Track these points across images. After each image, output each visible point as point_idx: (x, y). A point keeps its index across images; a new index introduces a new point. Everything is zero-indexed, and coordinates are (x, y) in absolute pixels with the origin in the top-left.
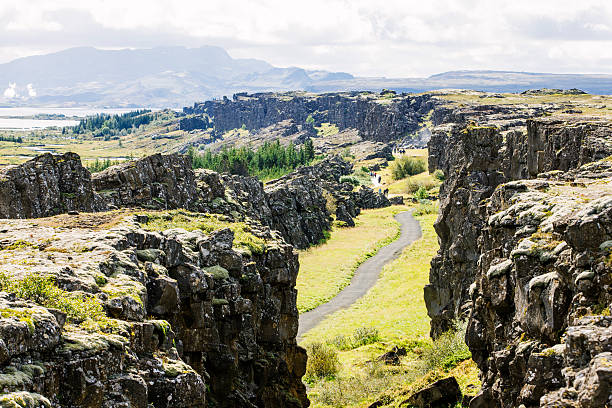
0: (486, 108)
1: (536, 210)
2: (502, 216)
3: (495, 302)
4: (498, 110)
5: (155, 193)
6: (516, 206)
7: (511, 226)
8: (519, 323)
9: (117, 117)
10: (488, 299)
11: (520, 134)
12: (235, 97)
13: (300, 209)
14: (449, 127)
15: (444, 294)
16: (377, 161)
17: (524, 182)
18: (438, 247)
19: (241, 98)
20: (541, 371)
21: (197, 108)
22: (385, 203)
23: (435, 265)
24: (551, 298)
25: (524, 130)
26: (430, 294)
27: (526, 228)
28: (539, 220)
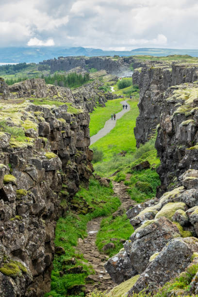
0: (154, 62)
1: (183, 96)
2: (170, 99)
3: (167, 131)
4: (159, 63)
5: (32, 93)
6: (175, 95)
7: (174, 103)
8: (177, 139)
9: (14, 65)
10: (165, 130)
11: (168, 71)
12: (59, 58)
13: (85, 100)
14: (140, 69)
15: (141, 131)
16: (112, 82)
17: (178, 86)
18: (139, 113)
19: (61, 59)
20: (190, 155)
21: (44, 63)
22: (116, 98)
23: (138, 121)
24: (190, 129)
25: (170, 70)
26: (136, 131)
27: (179, 104)
28: (184, 101)
